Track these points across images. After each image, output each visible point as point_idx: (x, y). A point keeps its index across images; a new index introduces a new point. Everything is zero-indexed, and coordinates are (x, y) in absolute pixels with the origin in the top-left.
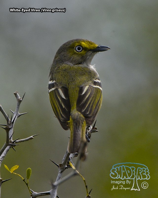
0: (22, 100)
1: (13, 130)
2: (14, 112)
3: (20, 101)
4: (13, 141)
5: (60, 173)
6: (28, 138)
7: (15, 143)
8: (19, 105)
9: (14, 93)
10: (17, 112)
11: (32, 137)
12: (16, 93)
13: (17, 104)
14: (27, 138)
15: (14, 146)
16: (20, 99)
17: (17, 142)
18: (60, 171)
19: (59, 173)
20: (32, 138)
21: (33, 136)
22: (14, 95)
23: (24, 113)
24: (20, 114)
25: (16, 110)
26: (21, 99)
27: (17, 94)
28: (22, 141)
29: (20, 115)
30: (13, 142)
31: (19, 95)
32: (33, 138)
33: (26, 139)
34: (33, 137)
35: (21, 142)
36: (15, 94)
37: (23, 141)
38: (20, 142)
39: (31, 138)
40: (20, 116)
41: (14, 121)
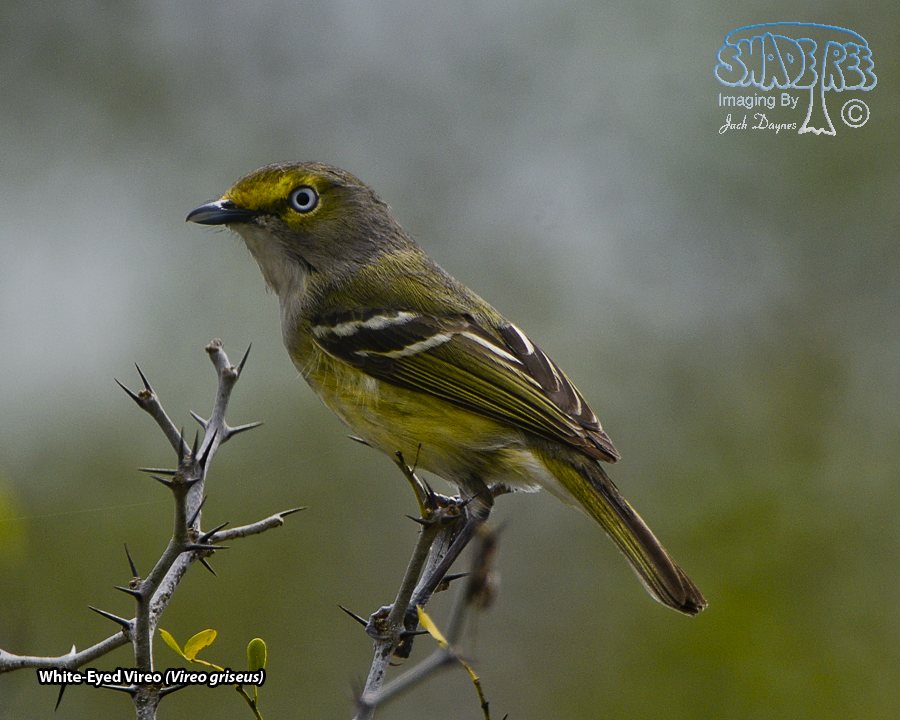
0: (239, 373)
1: (202, 490)
2: (206, 422)
3: (229, 380)
4: (204, 534)
5: (381, 657)
6: (263, 522)
7: (212, 543)
8: (225, 394)
9: (208, 346)
10: (219, 419)
11: (277, 516)
12: (213, 347)
13: (221, 388)
14: (258, 524)
15: (208, 555)
16: (232, 368)
17: (217, 540)
18: (380, 650)
19: (378, 654)
20: (279, 521)
21: (282, 516)
22: (208, 354)
23: (248, 426)
24: (231, 429)
25: (213, 416)
26: (235, 371)
27: (217, 350)
28: (237, 535)
29: (232, 434)
30: (204, 540)
31: (225, 356)
32: (281, 523)
33: (254, 525)
34: (281, 520)
35: (235, 540)
36: (212, 352)
37: (243, 534)
38: (229, 537)
39: (275, 524)
40: (233, 437)
41: (209, 458)
